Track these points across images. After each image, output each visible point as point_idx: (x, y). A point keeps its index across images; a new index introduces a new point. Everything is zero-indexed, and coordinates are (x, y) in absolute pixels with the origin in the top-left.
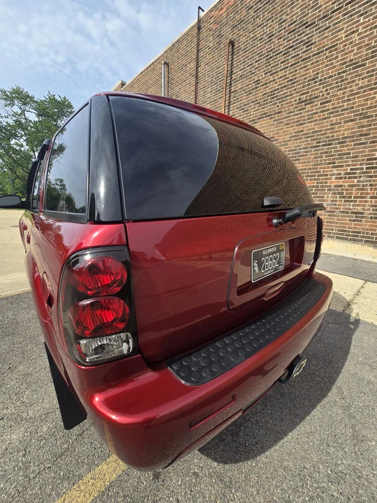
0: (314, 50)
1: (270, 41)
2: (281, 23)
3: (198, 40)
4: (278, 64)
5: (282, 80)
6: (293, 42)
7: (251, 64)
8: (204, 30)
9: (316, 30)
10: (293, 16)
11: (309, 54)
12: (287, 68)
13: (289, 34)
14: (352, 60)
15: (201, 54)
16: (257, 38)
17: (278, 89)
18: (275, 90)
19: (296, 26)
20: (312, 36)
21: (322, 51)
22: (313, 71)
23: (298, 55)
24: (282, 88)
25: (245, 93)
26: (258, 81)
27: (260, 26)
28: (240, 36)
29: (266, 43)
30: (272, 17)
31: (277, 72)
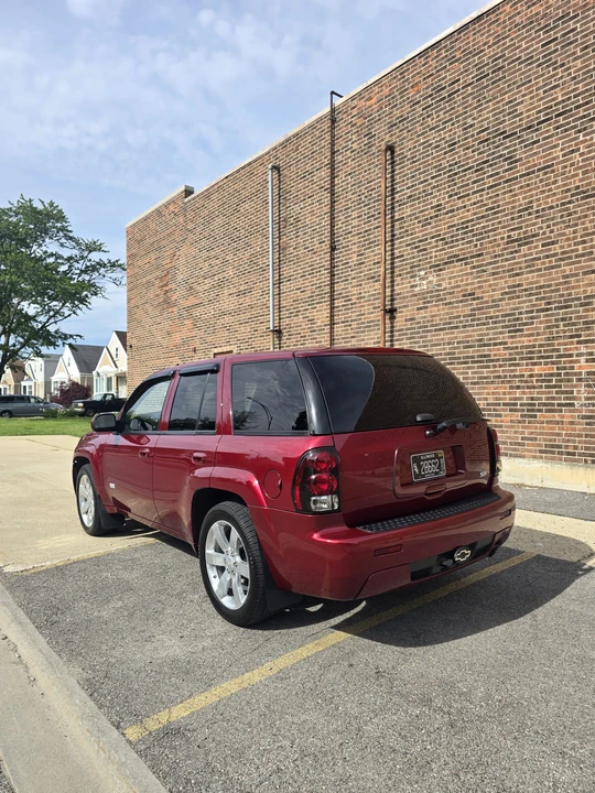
0: (521, 169)
1: (452, 150)
2: (465, 129)
3: (333, 136)
4: (468, 185)
5: (477, 208)
6: (488, 156)
7: (425, 181)
8: (341, 124)
9: (520, 143)
10: (482, 121)
11: (513, 173)
12: (483, 190)
13: (479, 144)
14: (578, 187)
15: (339, 158)
16: (430, 145)
17: (472, 220)
18: (468, 221)
19: (488, 134)
20: (515, 150)
21: (533, 172)
22: (524, 198)
23: (497, 174)
24: (478, 218)
25: (419, 222)
26: (438, 206)
27: (433, 129)
28: (404, 138)
29: (445, 153)
30: (452, 119)
31: (468, 195)
